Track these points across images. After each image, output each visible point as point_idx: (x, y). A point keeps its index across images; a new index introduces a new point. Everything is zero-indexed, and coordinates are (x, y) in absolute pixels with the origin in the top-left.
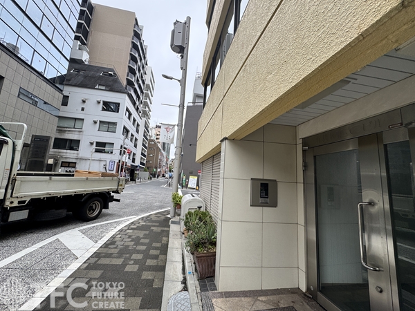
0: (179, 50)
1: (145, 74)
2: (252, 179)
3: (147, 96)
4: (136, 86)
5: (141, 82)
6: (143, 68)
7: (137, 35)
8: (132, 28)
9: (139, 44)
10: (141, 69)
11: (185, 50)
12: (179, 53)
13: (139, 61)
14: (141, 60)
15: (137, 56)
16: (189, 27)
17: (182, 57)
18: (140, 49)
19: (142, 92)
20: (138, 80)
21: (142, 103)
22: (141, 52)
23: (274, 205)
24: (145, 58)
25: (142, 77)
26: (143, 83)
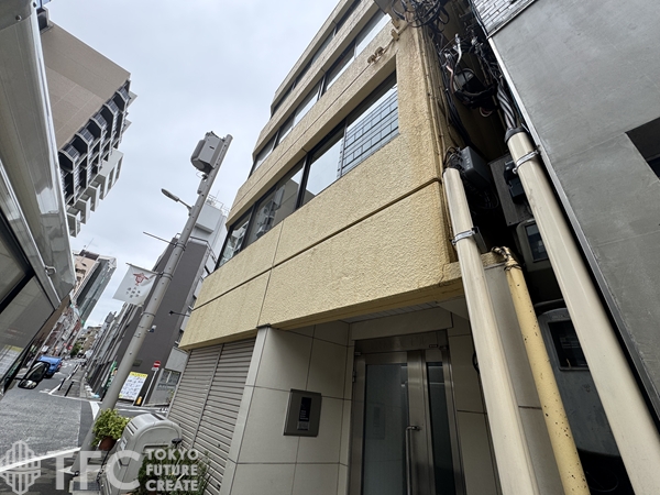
0: (203, 167)
1: (106, 159)
2: (292, 390)
3: (91, 194)
4: (76, 172)
5: (89, 168)
6: (107, 148)
7: (119, 102)
8: (115, 89)
9: (115, 114)
10: (101, 149)
11: (213, 172)
12: (201, 170)
13: (103, 136)
14: (108, 136)
15: (103, 128)
16: (227, 147)
17: (205, 177)
18: (115, 121)
19: (83, 184)
20: (84, 163)
21: (72, 202)
22: (114, 126)
23: (313, 433)
24: (117, 136)
25: (96, 161)
26: (95, 171)
